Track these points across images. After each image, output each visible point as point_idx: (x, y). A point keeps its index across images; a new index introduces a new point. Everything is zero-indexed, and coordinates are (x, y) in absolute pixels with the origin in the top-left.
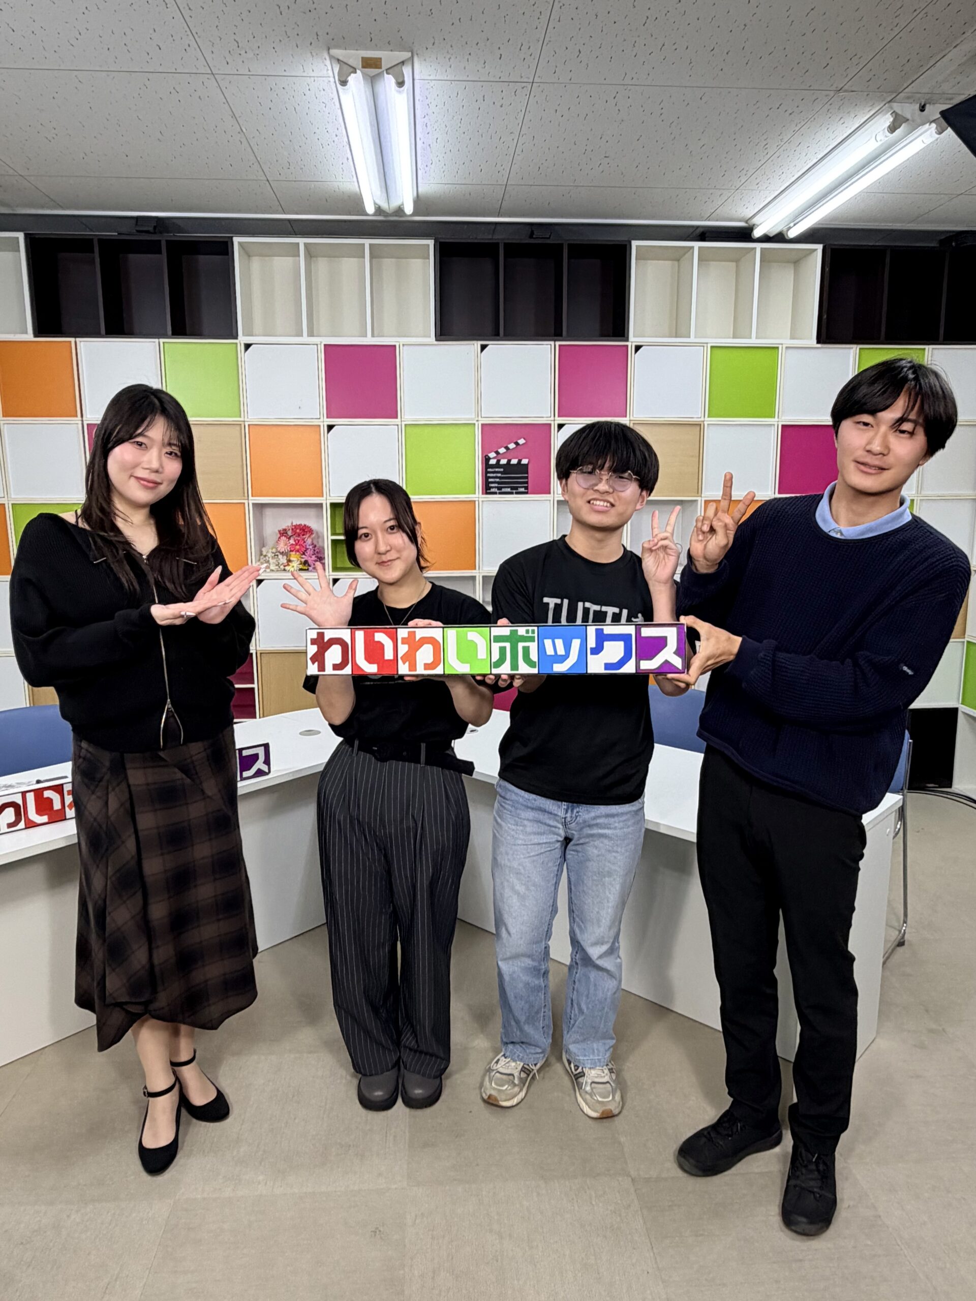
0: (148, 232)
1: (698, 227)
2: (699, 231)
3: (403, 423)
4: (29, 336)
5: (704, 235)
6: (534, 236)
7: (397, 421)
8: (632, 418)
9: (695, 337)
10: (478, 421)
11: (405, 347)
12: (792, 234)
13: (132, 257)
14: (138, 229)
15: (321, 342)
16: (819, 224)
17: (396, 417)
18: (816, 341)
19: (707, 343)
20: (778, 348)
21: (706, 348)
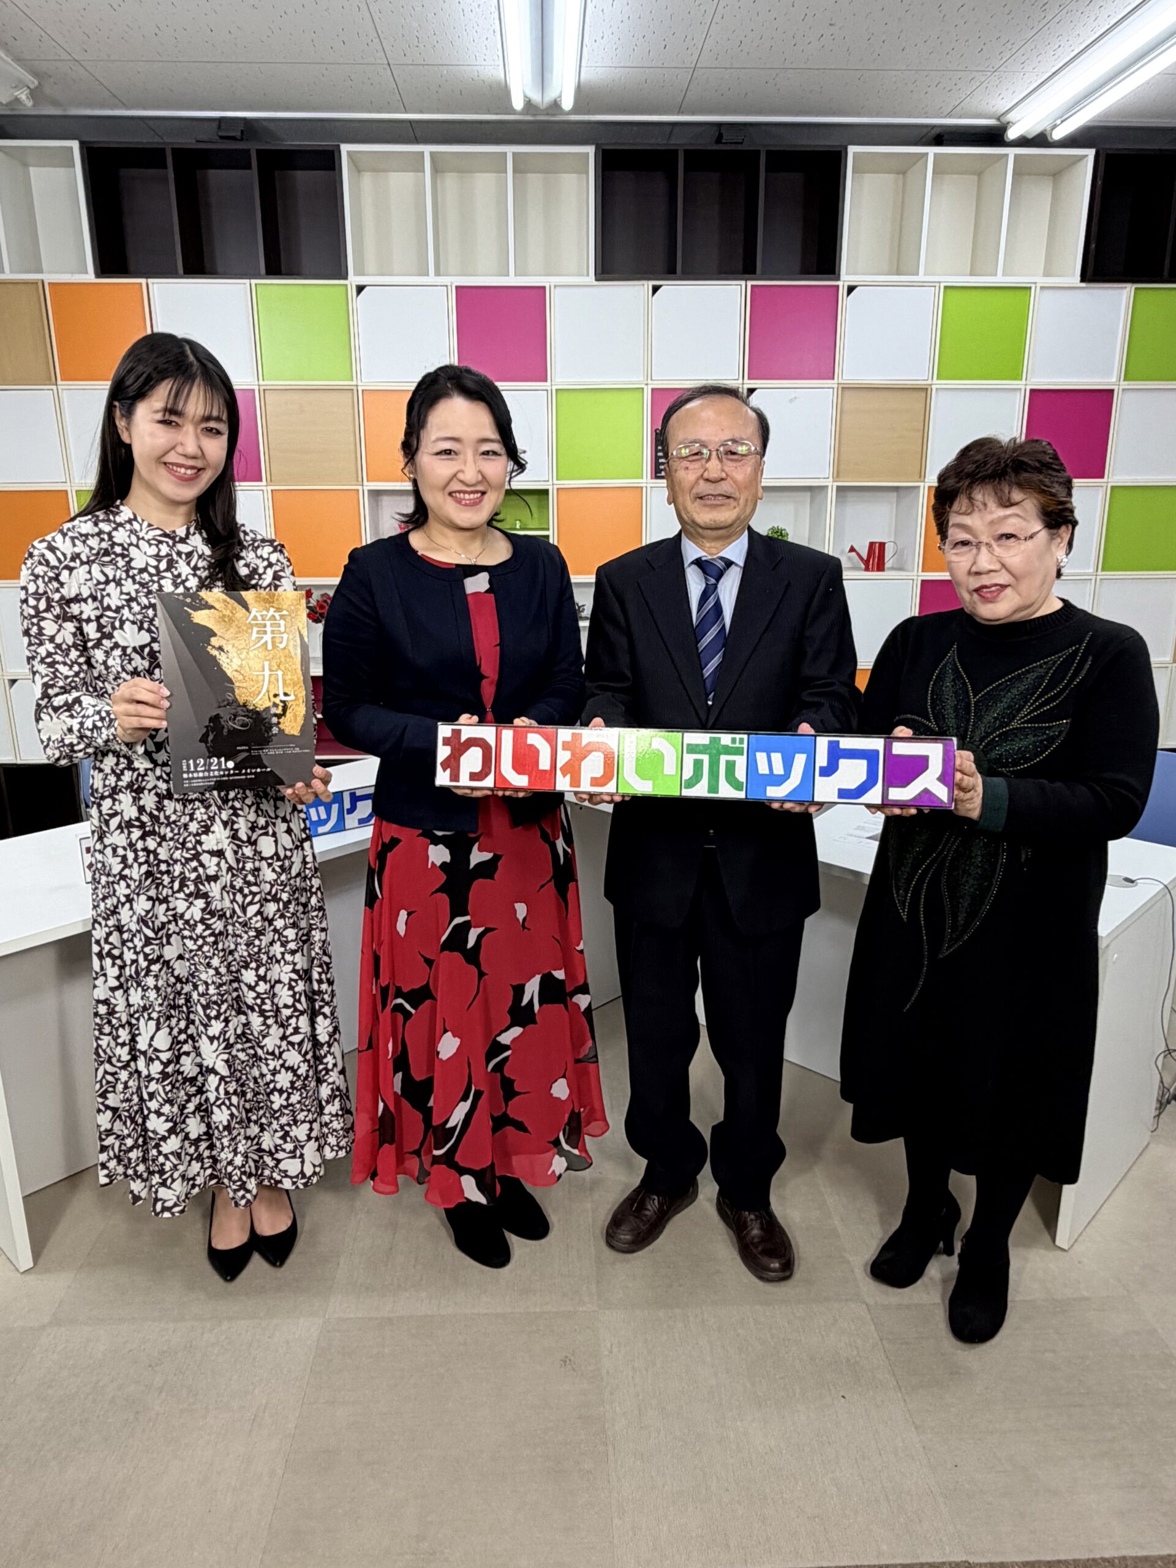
0: (233, 138)
1: (933, 127)
2: (934, 132)
3: (554, 388)
4: (90, 277)
5: (941, 137)
6: (723, 141)
7: (546, 385)
8: (841, 381)
9: (925, 274)
10: (647, 384)
11: (558, 290)
12: (1058, 135)
13: (213, 174)
14: (221, 134)
15: (452, 283)
16: (1095, 121)
17: (545, 380)
18: (1079, 279)
19: (940, 282)
20: (1030, 288)
21: (937, 288)
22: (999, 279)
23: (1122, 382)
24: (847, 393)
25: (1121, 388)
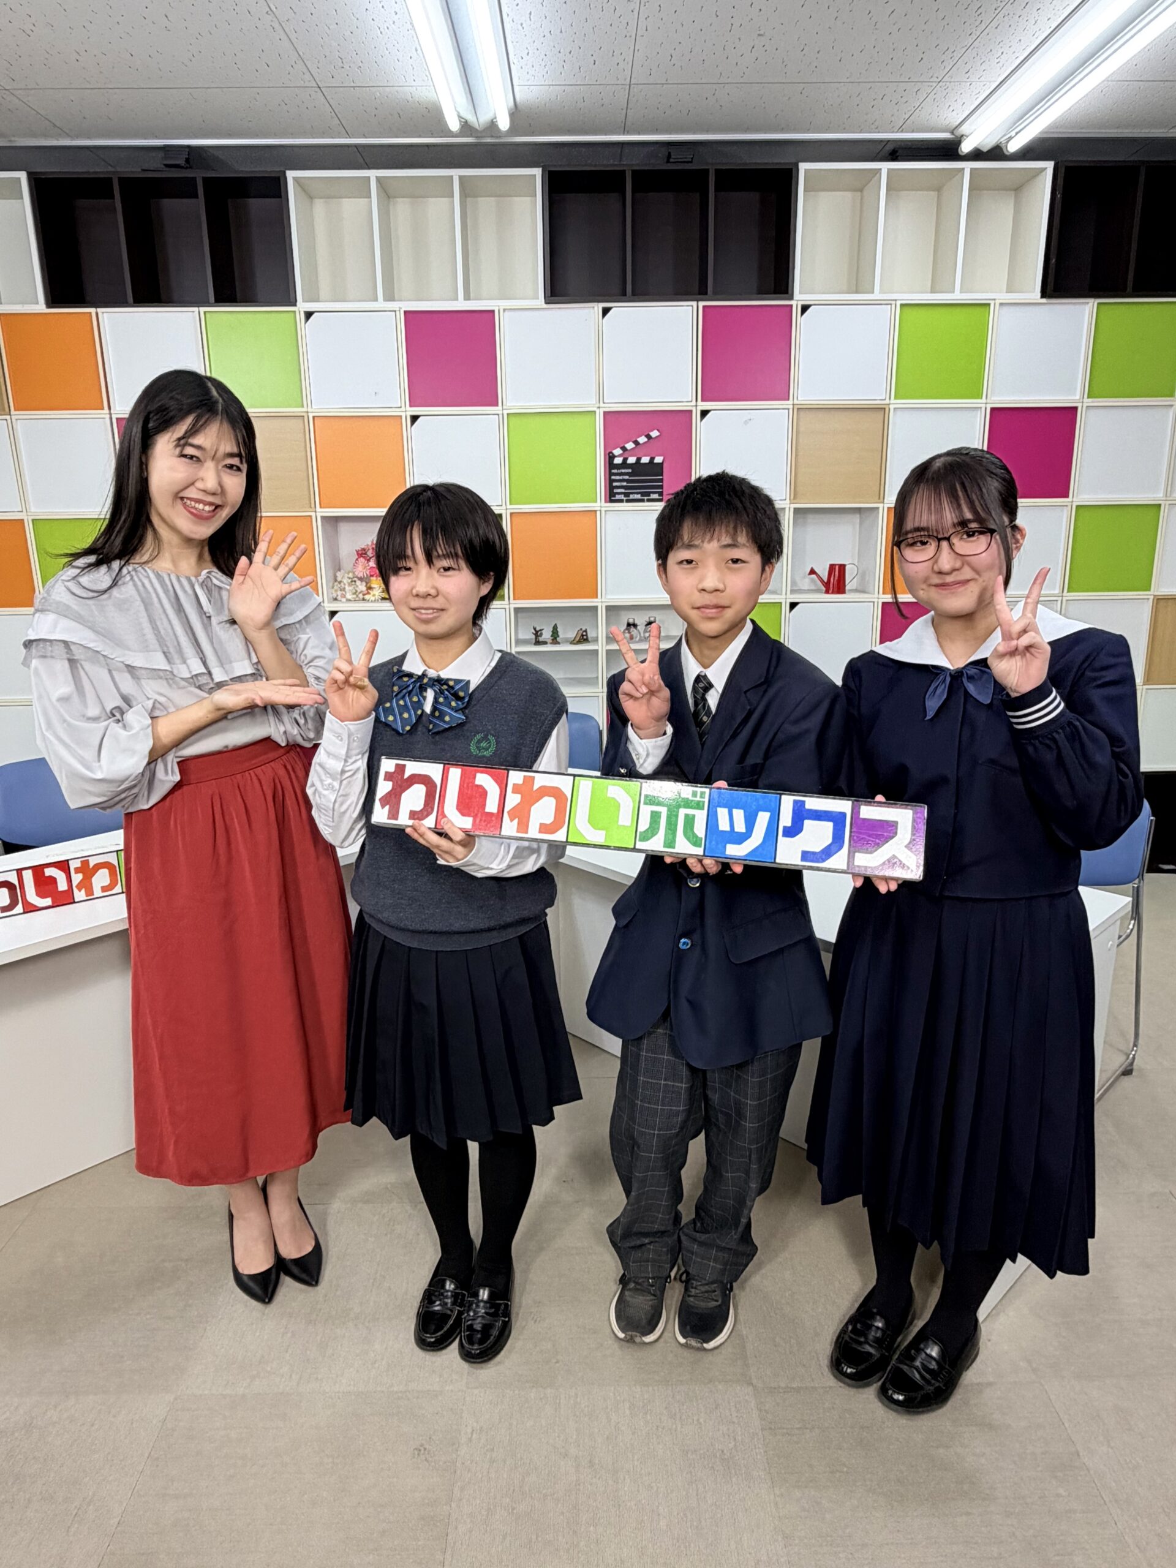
0: (178, 166)
1: (888, 141)
2: (890, 147)
3: (505, 412)
4: (41, 307)
5: (897, 152)
6: (671, 160)
7: (497, 409)
8: (796, 402)
9: (880, 293)
10: (599, 407)
11: (506, 312)
12: (1013, 147)
13: (166, 203)
14: (169, 162)
15: (400, 308)
16: (1046, 133)
17: (496, 405)
18: (1039, 295)
19: (896, 300)
20: (989, 305)
21: (893, 306)
22: (957, 296)
23: (1086, 399)
24: (802, 413)
25: (1085, 405)
